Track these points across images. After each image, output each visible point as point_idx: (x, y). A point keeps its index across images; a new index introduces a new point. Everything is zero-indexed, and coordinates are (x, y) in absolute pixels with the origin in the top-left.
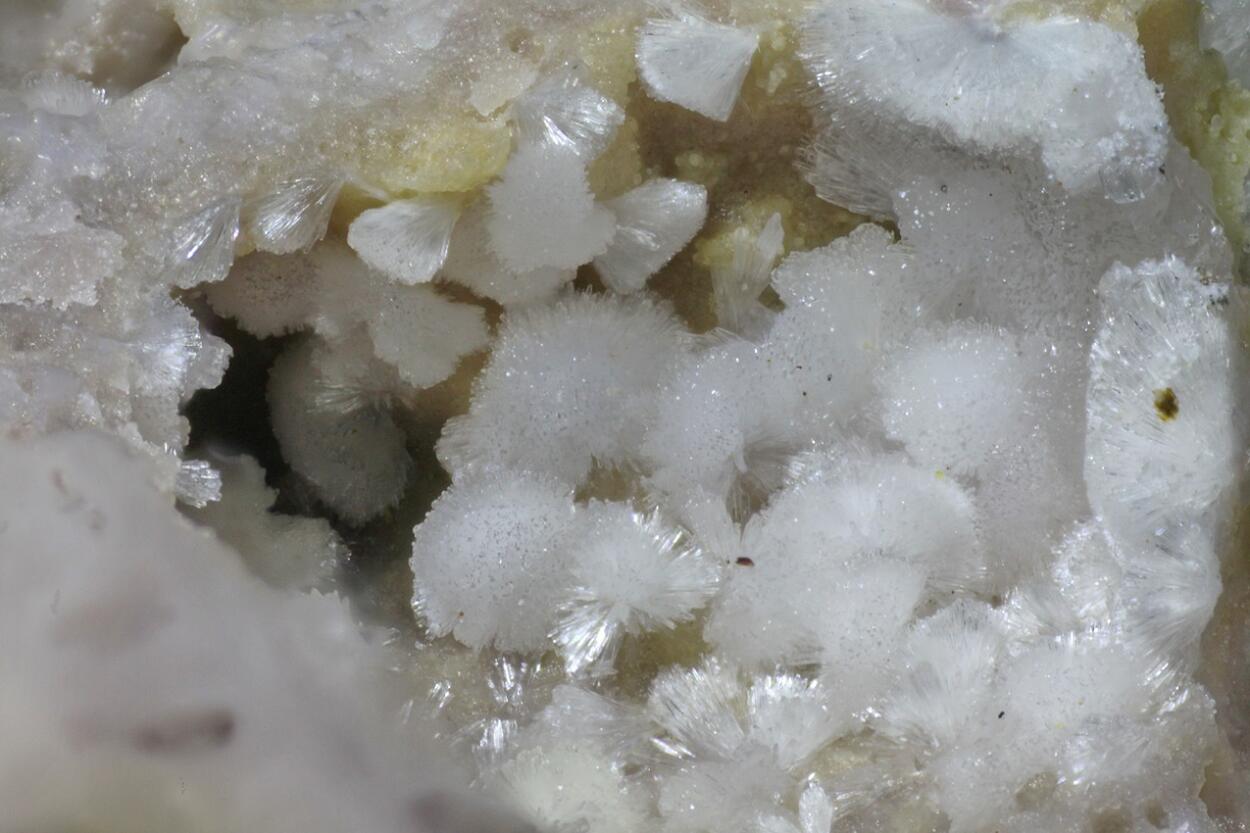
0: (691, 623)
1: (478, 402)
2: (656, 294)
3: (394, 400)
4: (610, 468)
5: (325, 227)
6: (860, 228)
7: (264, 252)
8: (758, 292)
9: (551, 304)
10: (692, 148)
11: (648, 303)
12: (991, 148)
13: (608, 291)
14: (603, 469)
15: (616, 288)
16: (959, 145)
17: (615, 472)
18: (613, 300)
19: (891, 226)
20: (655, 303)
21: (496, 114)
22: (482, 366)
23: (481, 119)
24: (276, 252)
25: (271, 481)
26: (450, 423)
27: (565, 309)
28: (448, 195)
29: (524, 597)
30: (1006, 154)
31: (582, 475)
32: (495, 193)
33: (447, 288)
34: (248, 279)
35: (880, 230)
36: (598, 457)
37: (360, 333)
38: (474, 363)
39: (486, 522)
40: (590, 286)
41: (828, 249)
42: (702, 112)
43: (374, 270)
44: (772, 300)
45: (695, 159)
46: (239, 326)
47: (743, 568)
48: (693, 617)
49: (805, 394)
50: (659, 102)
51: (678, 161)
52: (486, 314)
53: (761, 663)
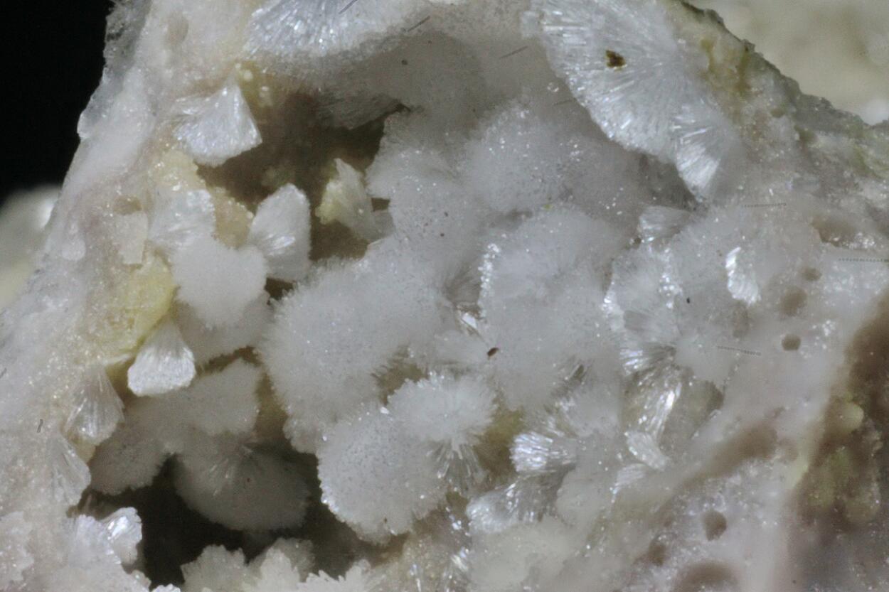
0: (499, 409)
1: (287, 406)
2: (321, 260)
3: (249, 446)
4: (385, 371)
5: (118, 400)
6: (386, 124)
7: (101, 444)
8: (370, 207)
9: (272, 321)
10: (264, 170)
11: (320, 270)
12: (402, 21)
13: (294, 284)
14: (384, 375)
15: (295, 279)
16: (386, 36)
17: (391, 370)
18: (301, 287)
19: (400, 108)
20: (325, 265)
21: (144, 258)
22: (270, 386)
23: (139, 267)
24: (108, 437)
25: (231, 548)
26: (285, 429)
27: (280, 316)
28: (161, 322)
29: (405, 481)
30: (413, 15)
31: (374, 389)
32: (183, 297)
33: (211, 366)
34: (110, 463)
35: (397, 115)
36: (374, 372)
37: (193, 432)
38: (265, 389)
39: (350, 463)
40: (284, 291)
41: (381, 150)
42: (245, 149)
43: (164, 395)
44: (380, 204)
45: (271, 174)
46: (133, 489)
47: (496, 355)
48: (496, 406)
49: (442, 235)
50: (224, 165)
51: (264, 183)
52: (244, 359)
53: (552, 394)
